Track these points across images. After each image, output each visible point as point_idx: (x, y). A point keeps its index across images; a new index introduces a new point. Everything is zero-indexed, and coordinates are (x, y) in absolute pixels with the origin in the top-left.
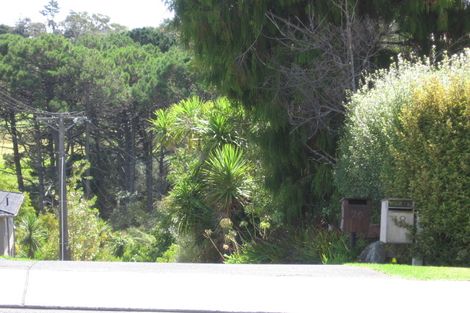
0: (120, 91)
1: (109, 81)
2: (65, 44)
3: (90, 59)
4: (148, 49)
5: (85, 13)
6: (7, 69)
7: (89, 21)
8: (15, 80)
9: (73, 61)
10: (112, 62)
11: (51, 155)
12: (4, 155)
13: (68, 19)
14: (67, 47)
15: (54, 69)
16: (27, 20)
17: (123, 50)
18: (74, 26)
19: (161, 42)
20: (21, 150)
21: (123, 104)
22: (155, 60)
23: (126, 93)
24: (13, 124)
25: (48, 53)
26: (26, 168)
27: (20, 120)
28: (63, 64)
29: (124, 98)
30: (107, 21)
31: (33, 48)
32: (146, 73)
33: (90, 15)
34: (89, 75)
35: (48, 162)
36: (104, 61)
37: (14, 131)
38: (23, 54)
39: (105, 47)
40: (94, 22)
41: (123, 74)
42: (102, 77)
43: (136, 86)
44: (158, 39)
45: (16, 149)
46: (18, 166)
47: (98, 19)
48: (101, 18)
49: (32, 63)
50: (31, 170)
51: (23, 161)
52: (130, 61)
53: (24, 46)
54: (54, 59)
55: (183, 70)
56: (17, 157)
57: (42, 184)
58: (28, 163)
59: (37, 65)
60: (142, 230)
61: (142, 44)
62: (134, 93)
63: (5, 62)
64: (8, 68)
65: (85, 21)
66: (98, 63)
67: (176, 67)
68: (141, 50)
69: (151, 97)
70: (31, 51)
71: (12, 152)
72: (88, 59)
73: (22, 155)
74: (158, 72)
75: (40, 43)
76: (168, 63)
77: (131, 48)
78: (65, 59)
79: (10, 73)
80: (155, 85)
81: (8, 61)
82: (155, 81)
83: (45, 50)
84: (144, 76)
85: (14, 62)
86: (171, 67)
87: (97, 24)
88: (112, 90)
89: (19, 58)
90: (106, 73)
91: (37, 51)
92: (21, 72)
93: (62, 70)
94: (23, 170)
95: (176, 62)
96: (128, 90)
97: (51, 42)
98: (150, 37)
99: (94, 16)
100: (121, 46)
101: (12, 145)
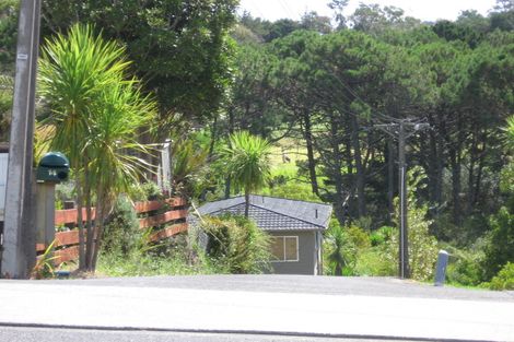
0: (427, 92)
1: (416, 81)
2: (366, 41)
3: (395, 57)
4: (456, 45)
5: (377, 6)
6: (304, 69)
7: (380, 14)
8: (312, 80)
9: (377, 60)
10: (418, 60)
11: (349, 162)
12: (297, 162)
13: (357, 13)
14: (369, 45)
15: (355, 69)
16: (314, 13)
17: (429, 47)
18: (363, 20)
19: (467, 37)
20: (317, 155)
21: (430, 106)
22: (466, 58)
23: (434, 94)
24: (308, 127)
25: (348, 51)
26: (319, 176)
27: (315, 124)
28: (365, 63)
29: (431, 100)
30: (400, 13)
31: (332, 46)
32: (455, 72)
33: (382, 7)
34: (393, 75)
35: (345, 170)
36: (409, 59)
37: (308, 135)
38: (321, 52)
39: (407, 43)
40: (386, 16)
41: (430, 73)
42: (408, 77)
43: (445, 87)
44: (464, 34)
45: (310, 155)
46: (313, 173)
47: (390, 12)
48: (394, 11)
49: (330, 61)
50: (326, 178)
51: (318, 169)
52: (436, 59)
53: (322, 43)
54: (354, 58)
55: (497, 68)
56: (312, 163)
57: (339, 193)
58: (323, 170)
59: (336, 63)
60: (453, 245)
61: (448, 40)
62: (442, 94)
63: (301, 61)
64: (305, 67)
65: (376, 15)
66: (404, 61)
67: (490, 65)
68: (448, 47)
69: (462, 98)
70: (330, 48)
71: (305, 158)
72: (392, 57)
73: (317, 162)
74: (470, 71)
75: (339, 40)
76: (481, 61)
77: (438, 45)
78: (367, 57)
79: (307, 73)
80: (466, 84)
81: (305, 59)
82: (467, 80)
83: (345, 47)
84: (453, 76)
85: (312, 61)
86: (484, 65)
87: (388, 17)
88: (419, 91)
89: (316, 57)
90: (412, 73)
91: (337, 48)
92: (320, 72)
93: (364, 69)
94: (318, 178)
95: (488, 59)
96: (436, 91)
97: (352, 38)
98: (455, 31)
99: (386, 9)
100: (425, 42)
101: (306, 151)
